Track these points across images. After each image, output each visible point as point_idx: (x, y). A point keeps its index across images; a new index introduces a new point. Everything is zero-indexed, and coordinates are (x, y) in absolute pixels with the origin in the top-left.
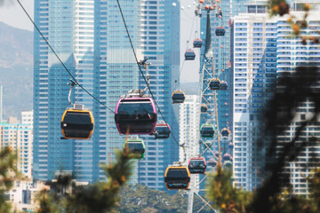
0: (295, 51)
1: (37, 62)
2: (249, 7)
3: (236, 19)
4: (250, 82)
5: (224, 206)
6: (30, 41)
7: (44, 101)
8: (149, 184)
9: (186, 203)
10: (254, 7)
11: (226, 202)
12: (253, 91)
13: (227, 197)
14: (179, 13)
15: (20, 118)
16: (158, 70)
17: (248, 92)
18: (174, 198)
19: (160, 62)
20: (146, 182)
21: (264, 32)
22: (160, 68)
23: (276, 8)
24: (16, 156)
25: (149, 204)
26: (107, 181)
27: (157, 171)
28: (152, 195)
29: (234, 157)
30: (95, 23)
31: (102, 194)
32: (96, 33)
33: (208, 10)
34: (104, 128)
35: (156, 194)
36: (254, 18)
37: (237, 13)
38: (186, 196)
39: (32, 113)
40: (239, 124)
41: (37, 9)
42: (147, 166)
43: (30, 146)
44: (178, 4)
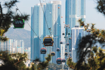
1: (31, 37)
2: (75, 26)
3: (72, 29)
4: (75, 42)
5: (70, 66)
6: (30, 33)
7: (33, 45)
9: (62, 67)
11: (71, 65)
12: (76, 43)
13: (71, 64)
14: (61, 27)
15: (28, 49)
16: (56, 39)
17: (75, 44)
18: (60, 65)
19: (57, 37)
20: (54, 62)
23: (82, 24)
24: (27, 55)
25: (54, 67)
26: (46, 61)
28: (55, 65)
29: (72, 57)
30: (44, 29)
31: (45, 63)
32: (44, 34)
33: (67, 27)
36: (76, 29)
37: (73, 27)
38: (62, 65)
39: (30, 48)
40: (73, 50)
41: (31, 24)
42: (54, 59)
43: (30, 55)
44: (61, 25)
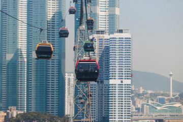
0: (118, 51)
2: (97, 31)
8: (52, 113)
10: (99, 31)
16: (55, 61)
19: (56, 57)
21: (104, 43)
22: (57, 60)
27: (55, 107)
34: (31, 87)
35: (54, 117)
36: (99, 37)
37: (91, 34)
